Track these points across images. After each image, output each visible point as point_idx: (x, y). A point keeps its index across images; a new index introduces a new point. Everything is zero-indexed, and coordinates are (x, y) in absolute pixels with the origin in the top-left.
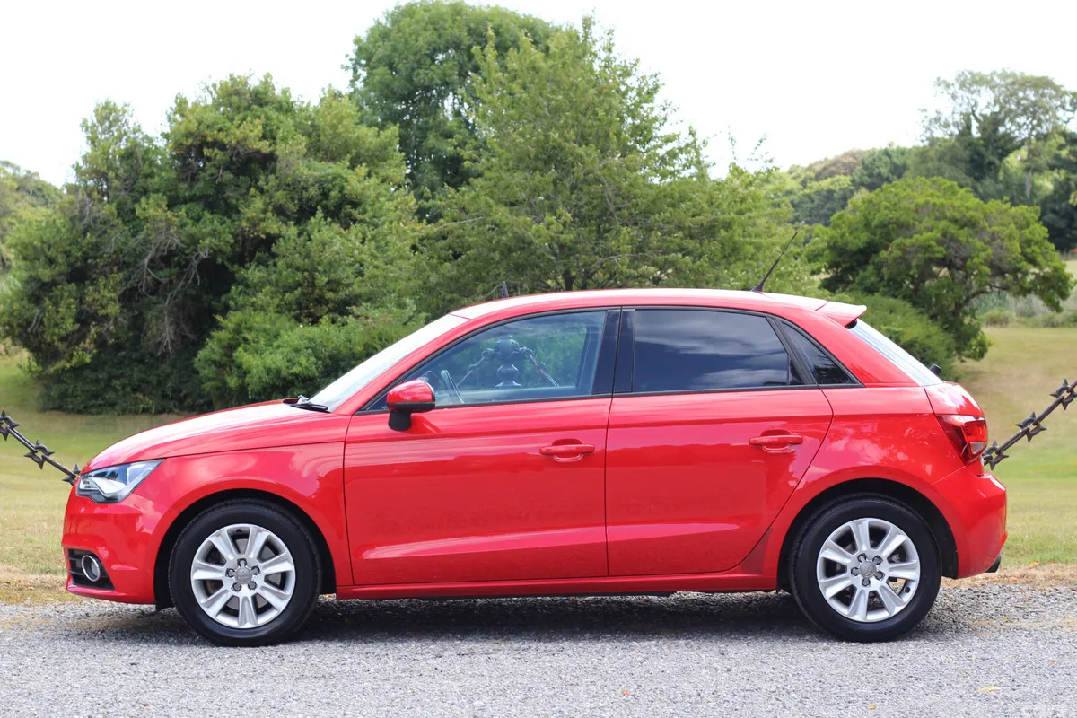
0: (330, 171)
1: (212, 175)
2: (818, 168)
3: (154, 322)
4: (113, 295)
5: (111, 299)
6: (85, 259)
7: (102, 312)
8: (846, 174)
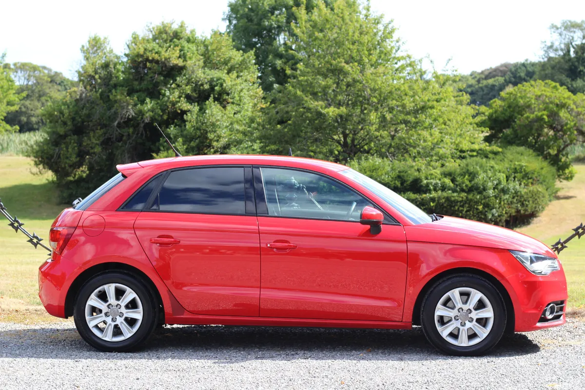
0: (216, 76)
1: (151, 77)
2: (486, 73)
3: (119, 156)
4: (98, 142)
5: (97, 144)
6: (83, 122)
7: (92, 151)
8: (502, 76)
